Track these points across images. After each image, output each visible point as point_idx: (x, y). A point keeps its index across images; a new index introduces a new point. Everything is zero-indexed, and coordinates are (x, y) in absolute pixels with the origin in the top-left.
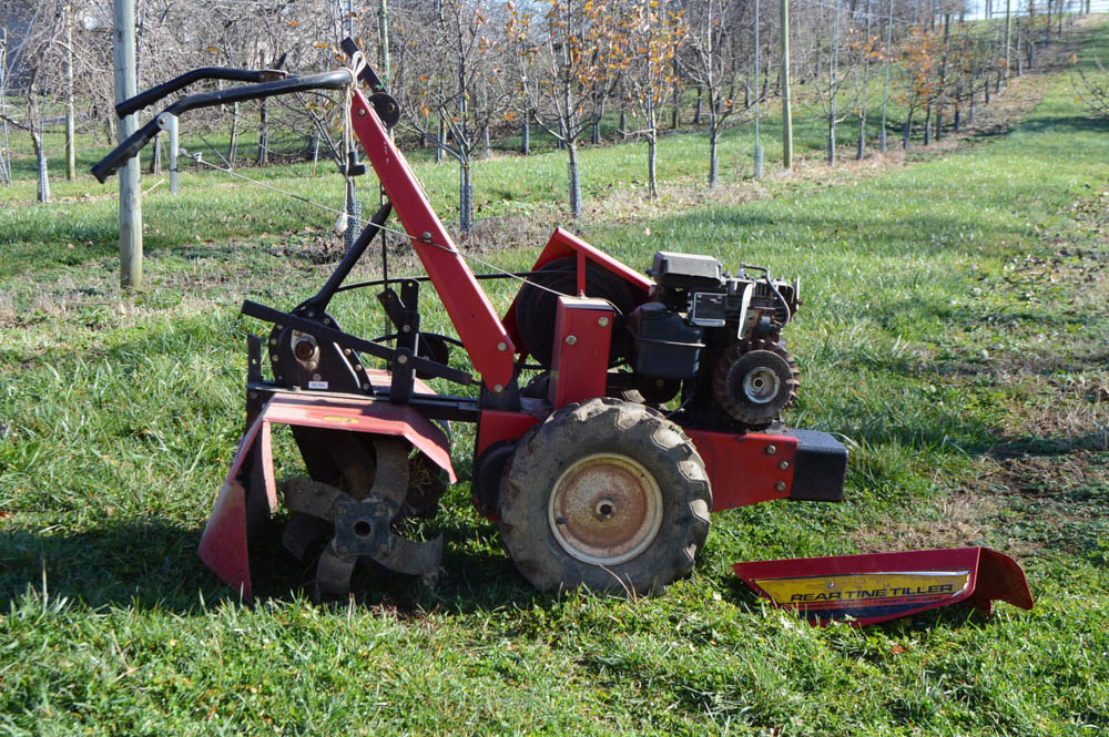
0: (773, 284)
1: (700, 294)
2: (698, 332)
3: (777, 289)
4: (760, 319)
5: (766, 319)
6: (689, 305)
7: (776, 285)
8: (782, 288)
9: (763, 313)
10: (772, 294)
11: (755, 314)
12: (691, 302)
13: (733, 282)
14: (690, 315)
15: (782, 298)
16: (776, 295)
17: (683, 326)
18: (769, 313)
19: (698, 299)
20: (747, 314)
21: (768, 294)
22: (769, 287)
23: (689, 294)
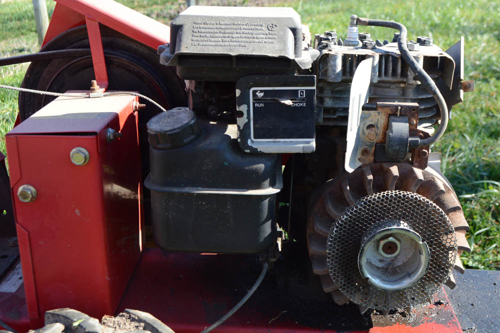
0: (411, 54)
1: (259, 91)
2: (261, 166)
3: (420, 65)
4: (388, 127)
5: (400, 128)
6: (241, 114)
7: (418, 54)
8: (431, 63)
9: (394, 114)
10: (411, 75)
11: (378, 118)
12: (243, 108)
13: (334, 57)
14: (244, 132)
15: (432, 83)
16: (420, 76)
17: (230, 157)
18: (406, 114)
19: (256, 99)
20: (363, 118)
21: (404, 74)
22: (404, 61)
23: (238, 92)
